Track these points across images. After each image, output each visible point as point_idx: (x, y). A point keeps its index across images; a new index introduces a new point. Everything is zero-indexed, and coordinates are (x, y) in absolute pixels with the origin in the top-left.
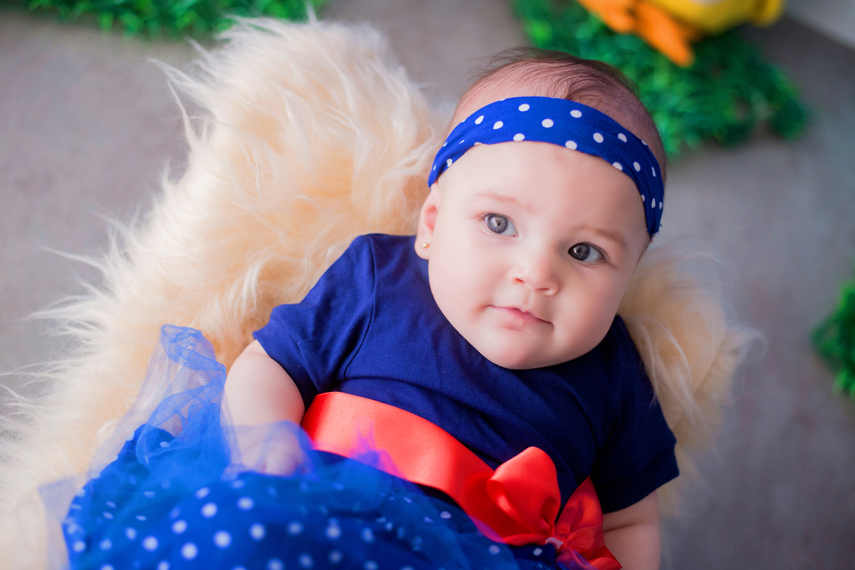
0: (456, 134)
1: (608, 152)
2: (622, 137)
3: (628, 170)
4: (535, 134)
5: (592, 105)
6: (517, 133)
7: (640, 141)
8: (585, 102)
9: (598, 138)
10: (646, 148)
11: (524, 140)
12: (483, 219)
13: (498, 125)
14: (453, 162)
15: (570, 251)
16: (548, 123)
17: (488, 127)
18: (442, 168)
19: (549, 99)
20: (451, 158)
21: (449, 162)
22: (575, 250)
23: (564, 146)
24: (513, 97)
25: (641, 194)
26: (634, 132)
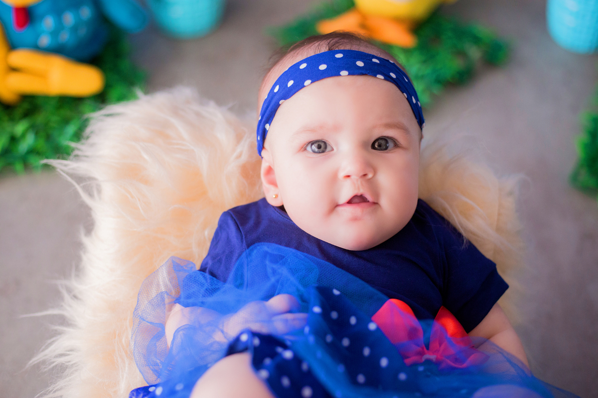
0: (265, 106)
1: (371, 70)
2: (374, 60)
3: (388, 78)
4: (317, 76)
5: (348, 47)
6: (305, 81)
7: (388, 61)
8: (342, 48)
9: (360, 64)
10: (393, 64)
11: (312, 83)
12: (305, 149)
13: (291, 83)
14: (270, 125)
15: (373, 147)
16: (323, 67)
17: (284, 89)
18: (263, 134)
19: (318, 55)
20: (267, 123)
21: (267, 126)
22: (376, 146)
23: (340, 75)
24: (293, 64)
25: (403, 93)
26: (382, 56)
